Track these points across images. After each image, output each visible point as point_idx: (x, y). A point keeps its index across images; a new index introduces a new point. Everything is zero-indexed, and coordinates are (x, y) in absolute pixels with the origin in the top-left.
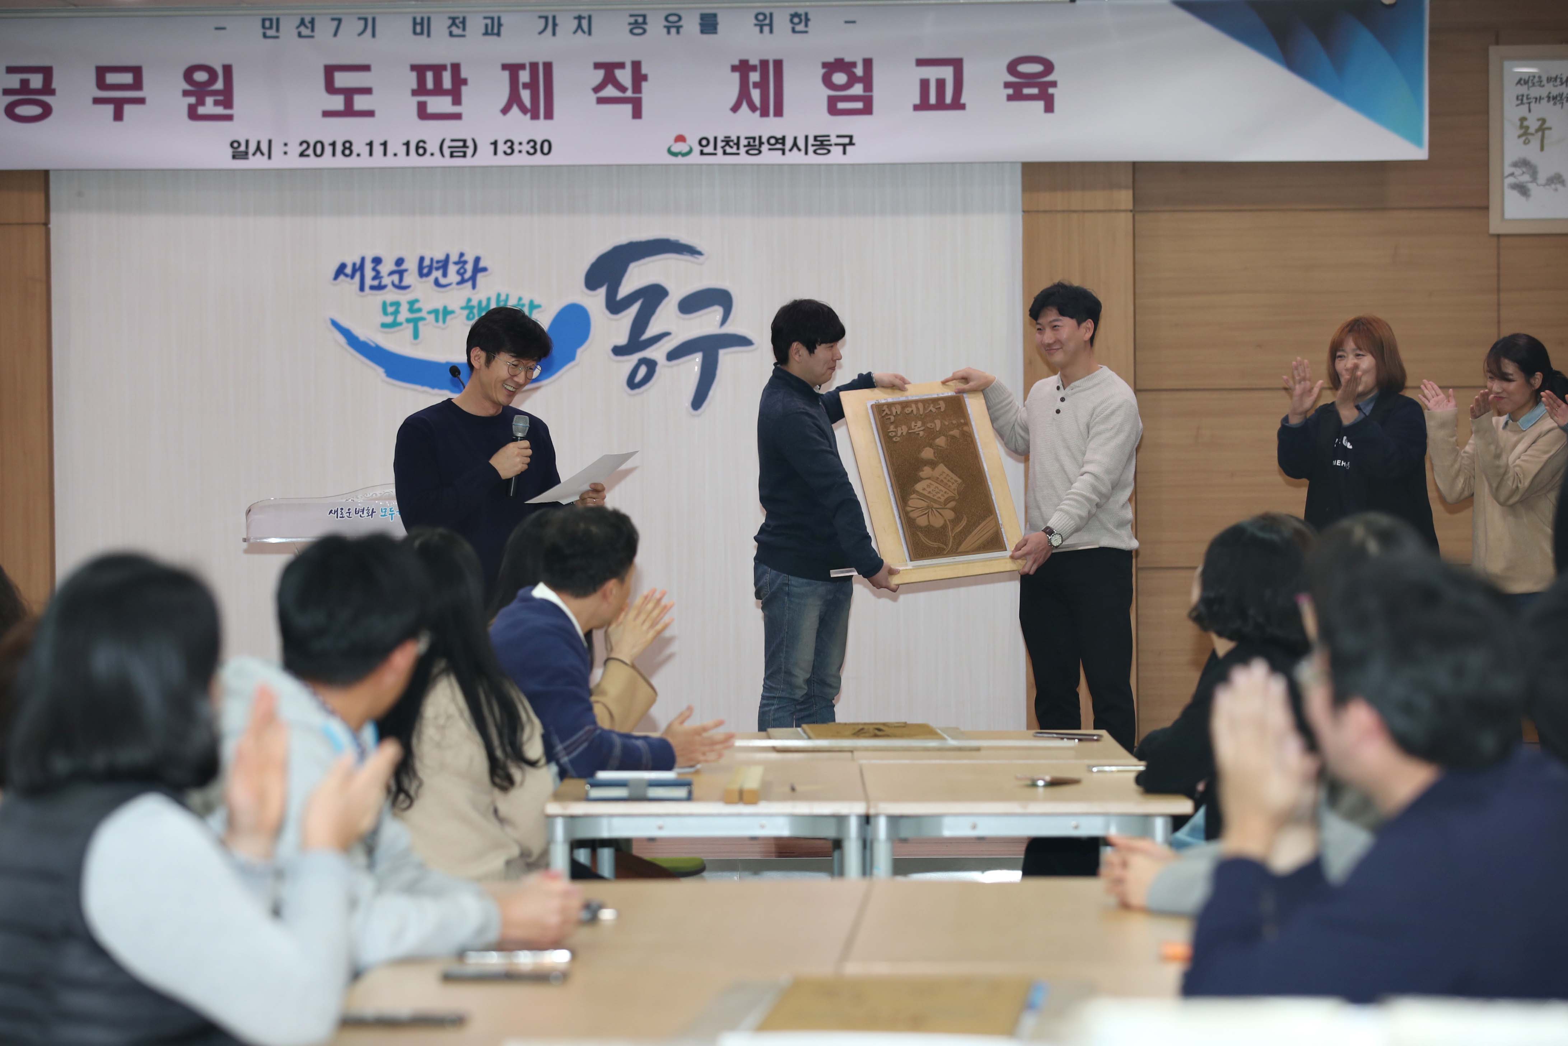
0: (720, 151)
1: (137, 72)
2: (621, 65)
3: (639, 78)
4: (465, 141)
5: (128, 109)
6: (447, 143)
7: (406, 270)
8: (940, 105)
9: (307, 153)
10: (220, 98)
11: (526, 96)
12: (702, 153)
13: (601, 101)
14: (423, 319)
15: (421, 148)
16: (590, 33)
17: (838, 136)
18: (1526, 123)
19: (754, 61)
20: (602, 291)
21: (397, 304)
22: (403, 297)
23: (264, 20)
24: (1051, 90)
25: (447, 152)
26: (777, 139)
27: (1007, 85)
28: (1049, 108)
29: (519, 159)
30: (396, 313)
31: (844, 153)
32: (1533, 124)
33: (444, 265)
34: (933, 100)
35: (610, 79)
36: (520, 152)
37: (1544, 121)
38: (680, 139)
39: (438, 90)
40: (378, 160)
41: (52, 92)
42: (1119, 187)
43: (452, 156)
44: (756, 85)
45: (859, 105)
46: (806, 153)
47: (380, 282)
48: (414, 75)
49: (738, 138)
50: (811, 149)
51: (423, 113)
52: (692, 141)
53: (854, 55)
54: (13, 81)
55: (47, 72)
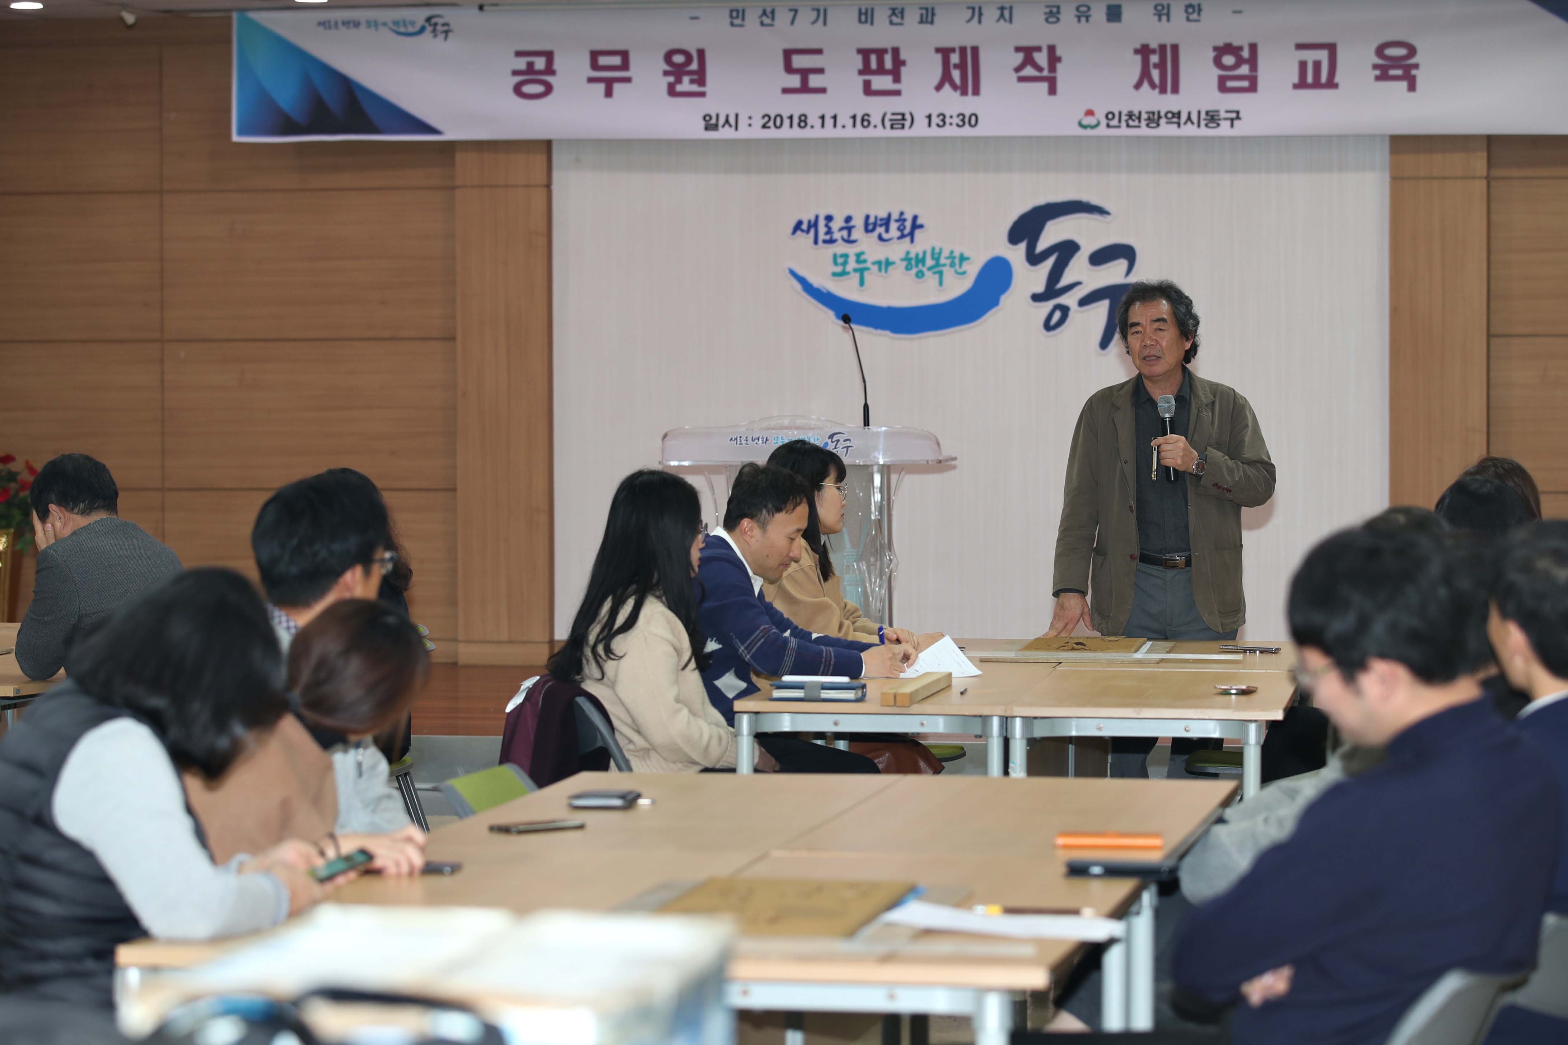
0: (1123, 124)
1: (624, 55)
2: (1039, 49)
3: (1054, 59)
4: (903, 115)
5: (617, 87)
6: (888, 117)
7: (853, 227)
8: (1317, 84)
9: (768, 125)
10: (695, 77)
11: (956, 75)
12: (1108, 126)
13: (1021, 79)
14: (868, 269)
15: (865, 121)
16: (1011, 21)
17: (1227, 112)
19: (1154, 45)
20: (1023, 246)
21: (846, 256)
22: (851, 250)
23: (731, 11)
24: (1414, 72)
25: (888, 124)
26: (1173, 114)
27: (1375, 67)
28: (1412, 87)
29: (950, 131)
30: (845, 263)
31: (1232, 126)
33: (886, 222)
34: (1310, 79)
35: (1028, 60)
36: (951, 124)
38: (1090, 113)
39: (881, 70)
40: (829, 132)
41: (553, 73)
42: (1475, 155)
43: (892, 127)
44: (1156, 66)
45: (1245, 84)
46: (1199, 126)
47: (831, 237)
48: (860, 57)
49: (1140, 113)
50: (1203, 123)
51: (868, 90)
52: (1100, 115)
53: (1241, 40)
54: (521, 64)
55: (549, 56)
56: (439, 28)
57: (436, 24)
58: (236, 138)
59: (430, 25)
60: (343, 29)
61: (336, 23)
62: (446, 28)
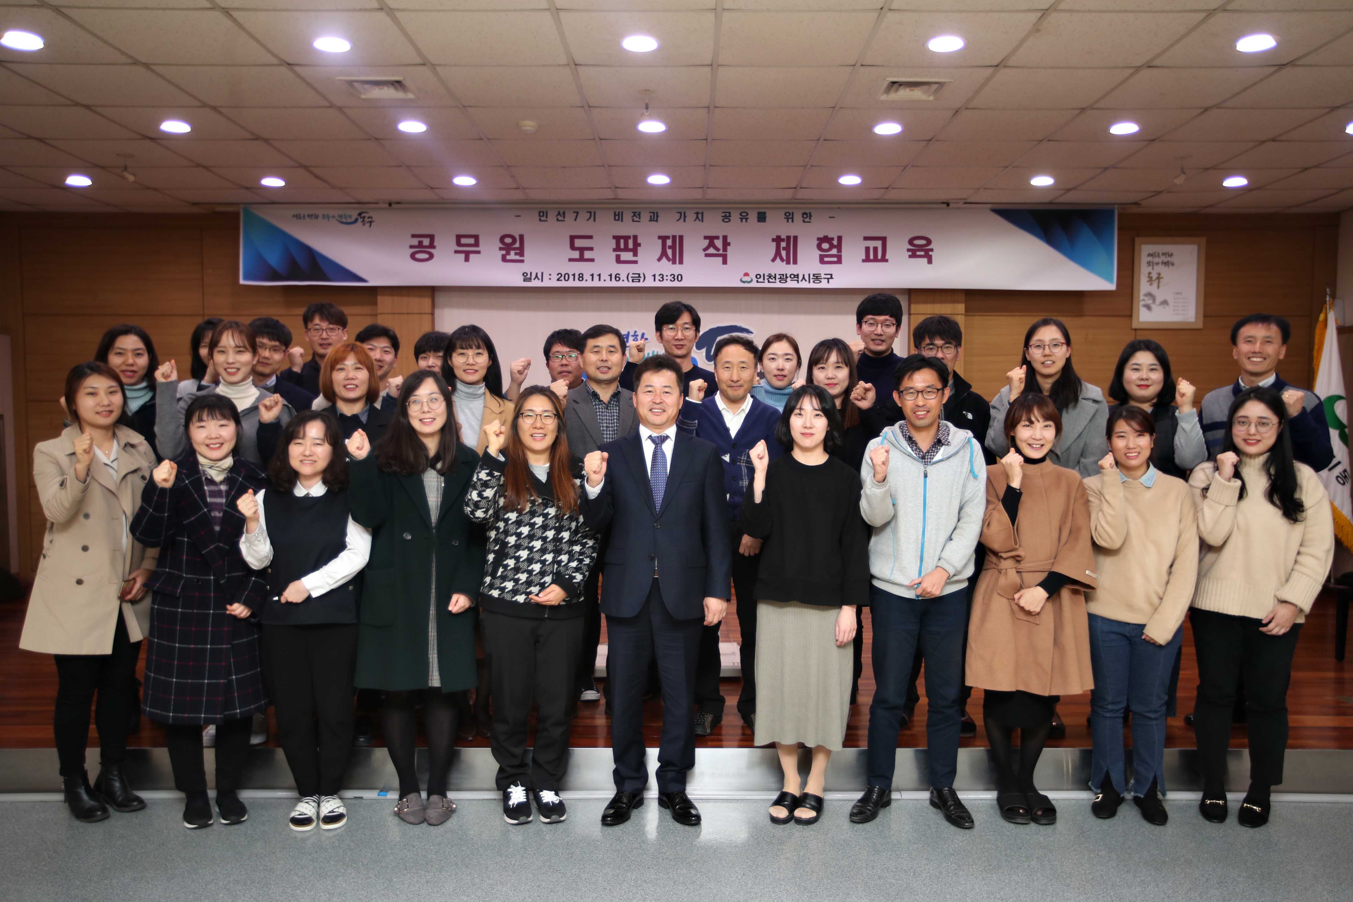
0: (766, 281)
1: (476, 237)
2: (717, 238)
3: (726, 244)
4: (639, 274)
5: (471, 256)
6: (631, 275)
8: (876, 260)
9: (561, 279)
10: (518, 251)
11: (669, 252)
12: (757, 282)
13: (707, 255)
15: (617, 277)
16: (702, 221)
17: (825, 274)
18: (1151, 275)
19: (783, 237)
20: (704, 350)
23: (540, 212)
24: (930, 253)
25: (630, 279)
26: (794, 275)
27: (909, 250)
28: (930, 261)
29: (666, 284)
31: (828, 282)
32: (1154, 276)
33: (627, 337)
34: (872, 257)
35: (712, 244)
36: (667, 280)
37: (1159, 274)
38: (746, 274)
39: (626, 249)
40: (596, 283)
41: (434, 247)
42: (958, 302)
43: (633, 281)
44: (784, 249)
45: (835, 259)
46: (809, 282)
48: (614, 241)
49: (775, 275)
50: (812, 280)
51: (618, 260)
52: (753, 276)
53: (833, 234)
54: (415, 242)
55: (432, 237)
56: (366, 220)
57: (364, 217)
58: (242, 282)
59: (361, 218)
60: (308, 219)
61: (304, 216)
62: (370, 220)
